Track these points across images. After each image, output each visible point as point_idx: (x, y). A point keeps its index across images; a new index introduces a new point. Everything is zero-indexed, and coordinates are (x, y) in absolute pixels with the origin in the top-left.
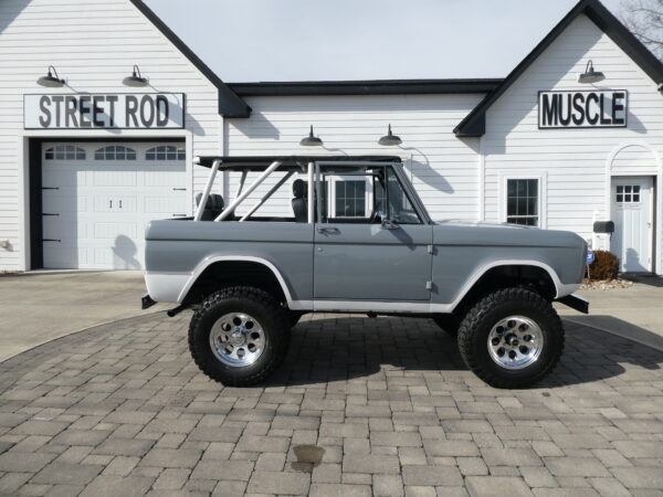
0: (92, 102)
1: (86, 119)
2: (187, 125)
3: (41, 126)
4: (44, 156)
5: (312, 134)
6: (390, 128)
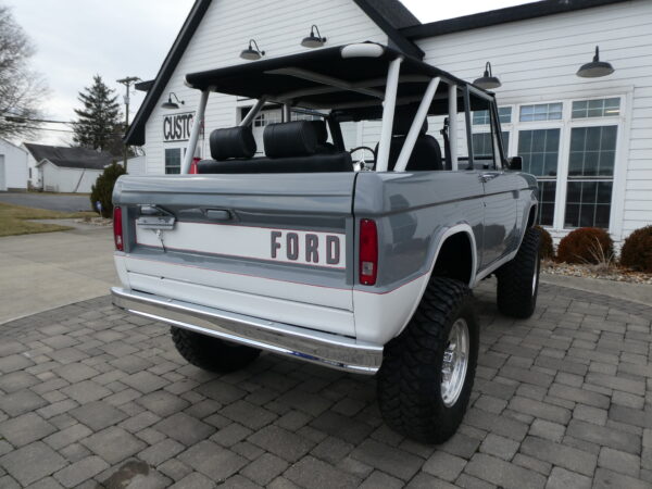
5: (486, 73)
6: (597, 51)
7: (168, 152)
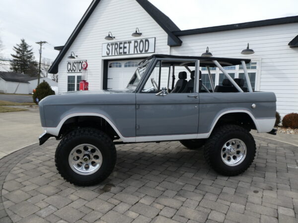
0: (123, 45)
2: (156, 51)
3: (107, 55)
4: (109, 67)
5: (207, 51)
6: (248, 45)
7: (69, 77)
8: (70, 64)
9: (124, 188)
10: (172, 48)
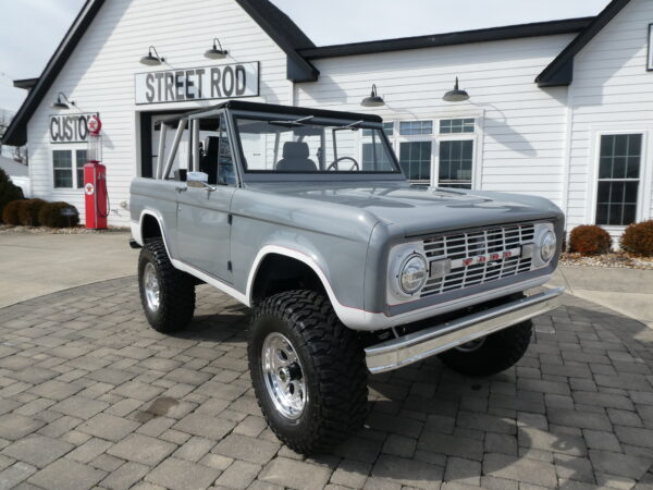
0: (185, 77)
1: (180, 93)
2: (261, 93)
3: (147, 101)
4: (153, 128)
5: (373, 94)
6: (457, 81)
7: (56, 154)
8: (58, 123)
9: (199, 405)
10: (297, 85)
